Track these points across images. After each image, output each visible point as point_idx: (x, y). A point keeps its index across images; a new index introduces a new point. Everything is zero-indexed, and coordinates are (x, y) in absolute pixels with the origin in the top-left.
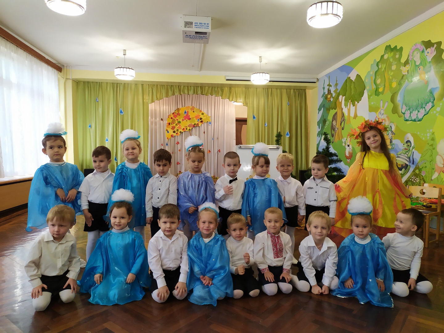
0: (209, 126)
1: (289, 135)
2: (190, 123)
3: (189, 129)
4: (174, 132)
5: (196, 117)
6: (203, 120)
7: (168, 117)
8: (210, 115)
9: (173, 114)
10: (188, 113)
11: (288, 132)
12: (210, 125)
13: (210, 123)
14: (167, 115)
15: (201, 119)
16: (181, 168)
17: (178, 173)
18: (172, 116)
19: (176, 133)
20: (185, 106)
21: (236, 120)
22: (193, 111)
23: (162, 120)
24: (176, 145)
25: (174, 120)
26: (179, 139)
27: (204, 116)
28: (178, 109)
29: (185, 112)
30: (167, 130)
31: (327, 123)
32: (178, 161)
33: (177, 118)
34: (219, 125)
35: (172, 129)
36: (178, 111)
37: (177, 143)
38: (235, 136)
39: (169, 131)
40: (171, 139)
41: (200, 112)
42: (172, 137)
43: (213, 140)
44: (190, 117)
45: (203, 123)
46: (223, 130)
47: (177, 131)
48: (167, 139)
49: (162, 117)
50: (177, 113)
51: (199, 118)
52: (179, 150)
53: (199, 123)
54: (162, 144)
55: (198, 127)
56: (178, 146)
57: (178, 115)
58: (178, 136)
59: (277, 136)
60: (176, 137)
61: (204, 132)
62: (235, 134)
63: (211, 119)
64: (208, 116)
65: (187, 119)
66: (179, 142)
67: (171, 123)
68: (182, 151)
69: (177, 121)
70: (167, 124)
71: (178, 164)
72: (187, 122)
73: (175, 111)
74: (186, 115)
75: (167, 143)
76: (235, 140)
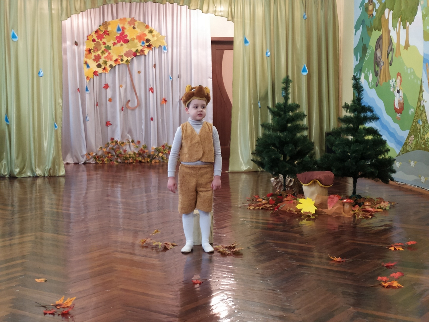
0: (163, 55)
1: (306, 71)
2: (128, 50)
3: (127, 61)
4: (99, 66)
5: (140, 38)
6: (151, 43)
7: (88, 39)
8: (163, 33)
9: (96, 32)
10: (123, 31)
11: (304, 68)
12: (165, 51)
13: (165, 49)
14: (86, 35)
15: (148, 41)
16: (113, 132)
17: (110, 142)
18: (95, 37)
19: (103, 67)
20: (117, 18)
21: (212, 41)
22: (132, 26)
23: (76, 44)
24: (103, 90)
25: (98, 44)
26: (108, 79)
27: (153, 36)
28: (105, 24)
29: (119, 29)
30: (86, 63)
31: (369, 52)
32: (109, 120)
33: (104, 40)
35: (94, 60)
36: (105, 28)
37: (104, 85)
38: (212, 72)
39: (90, 65)
40: (93, 79)
41: (146, 28)
42: (95, 76)
43: (171, 80)
44: (128, 38)
45: (152, 48)
46: (189, 61)
47: (105, 64)
48: (87, 80)
49: (76, 39)
50: (104, 30)
51: (145, 39)
52: (109, 100)
53: (145, 49)
54: (78, 88)
55: (143, 56)
56: (106, 92)
57: (106, 35)
58: (107, 73)
59: (284, 83)
60: (103, 75)
61: (153, 65)
62: (211, 68)
63: (166, 40)
64: (161, 35)
65: (122, 42)
66: (108, 84)
67: (93, 50)
68: (115, 102)
69: (104, 46)
70: (85, 52)
71: (109, 126)
72: (122, 47)
73: (99, 28)
74: (120, 34)
75: (87, 87)
76: (212, 80)
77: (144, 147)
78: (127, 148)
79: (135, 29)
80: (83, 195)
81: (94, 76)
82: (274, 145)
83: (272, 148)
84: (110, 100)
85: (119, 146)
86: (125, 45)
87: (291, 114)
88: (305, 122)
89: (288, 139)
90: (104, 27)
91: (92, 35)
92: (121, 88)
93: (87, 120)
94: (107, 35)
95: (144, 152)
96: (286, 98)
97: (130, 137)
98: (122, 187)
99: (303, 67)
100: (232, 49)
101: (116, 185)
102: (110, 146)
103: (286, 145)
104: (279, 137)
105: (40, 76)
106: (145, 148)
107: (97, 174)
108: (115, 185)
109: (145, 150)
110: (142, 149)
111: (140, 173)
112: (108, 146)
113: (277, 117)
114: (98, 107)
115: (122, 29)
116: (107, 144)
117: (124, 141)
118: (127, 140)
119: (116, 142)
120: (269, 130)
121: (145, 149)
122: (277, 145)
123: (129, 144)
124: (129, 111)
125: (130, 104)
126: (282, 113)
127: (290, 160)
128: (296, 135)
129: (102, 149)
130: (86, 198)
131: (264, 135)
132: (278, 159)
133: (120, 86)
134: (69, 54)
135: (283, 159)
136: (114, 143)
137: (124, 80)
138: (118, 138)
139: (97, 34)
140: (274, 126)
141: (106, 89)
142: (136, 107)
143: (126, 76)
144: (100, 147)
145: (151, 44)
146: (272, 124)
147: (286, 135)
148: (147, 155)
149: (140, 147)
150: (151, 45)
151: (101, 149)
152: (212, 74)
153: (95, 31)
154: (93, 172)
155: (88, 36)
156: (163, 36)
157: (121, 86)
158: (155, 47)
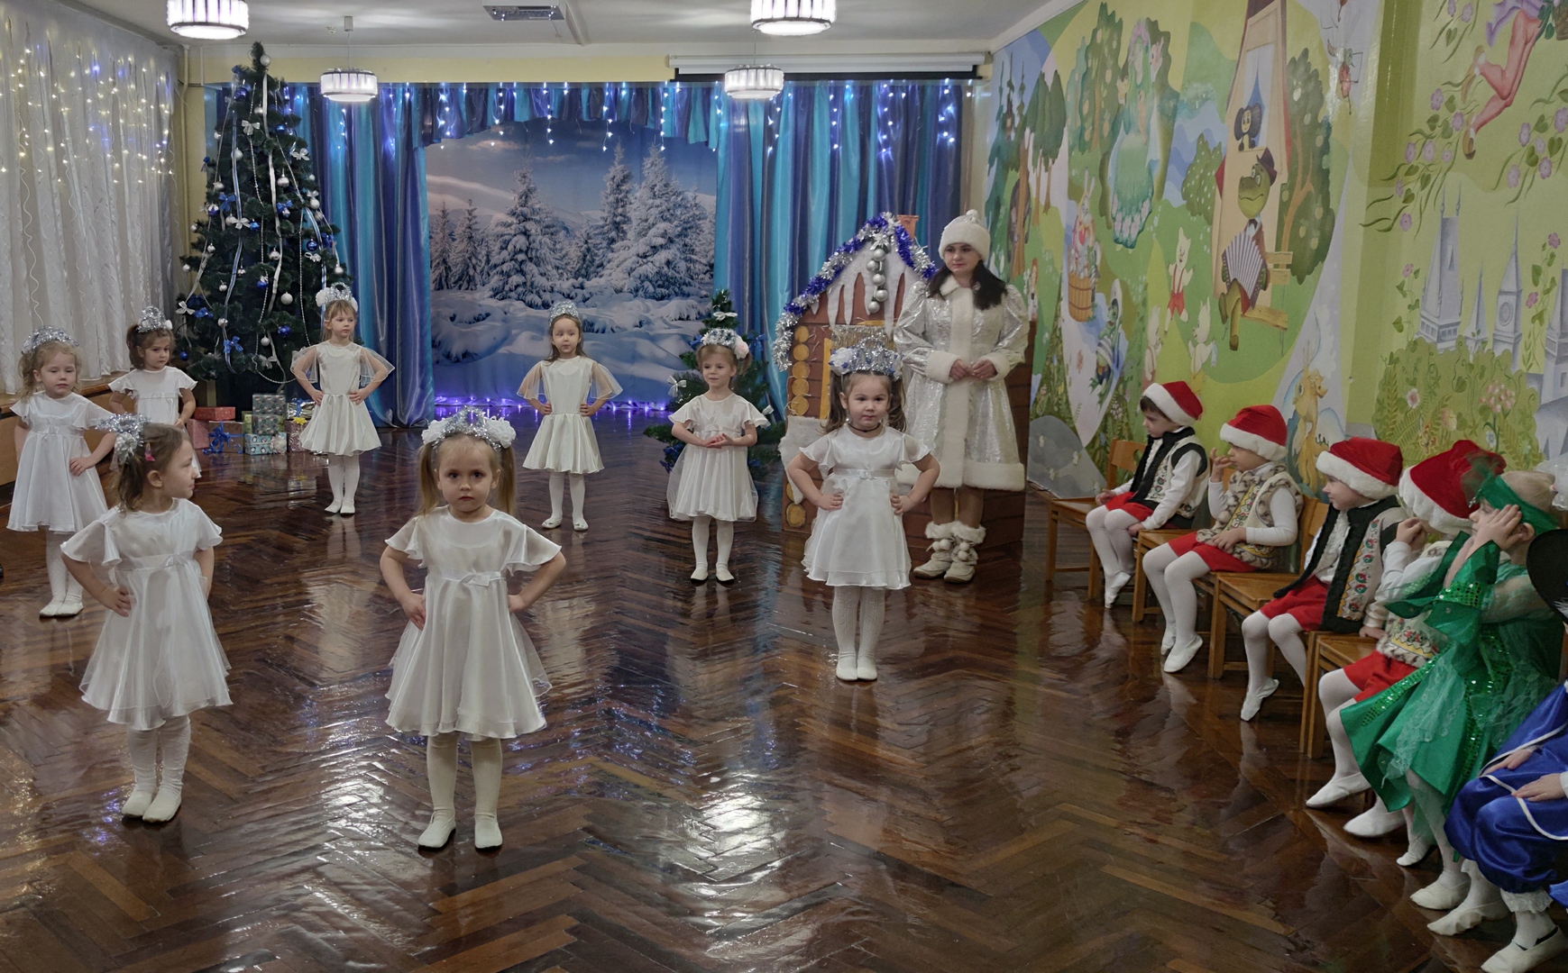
31: (1002, 210)
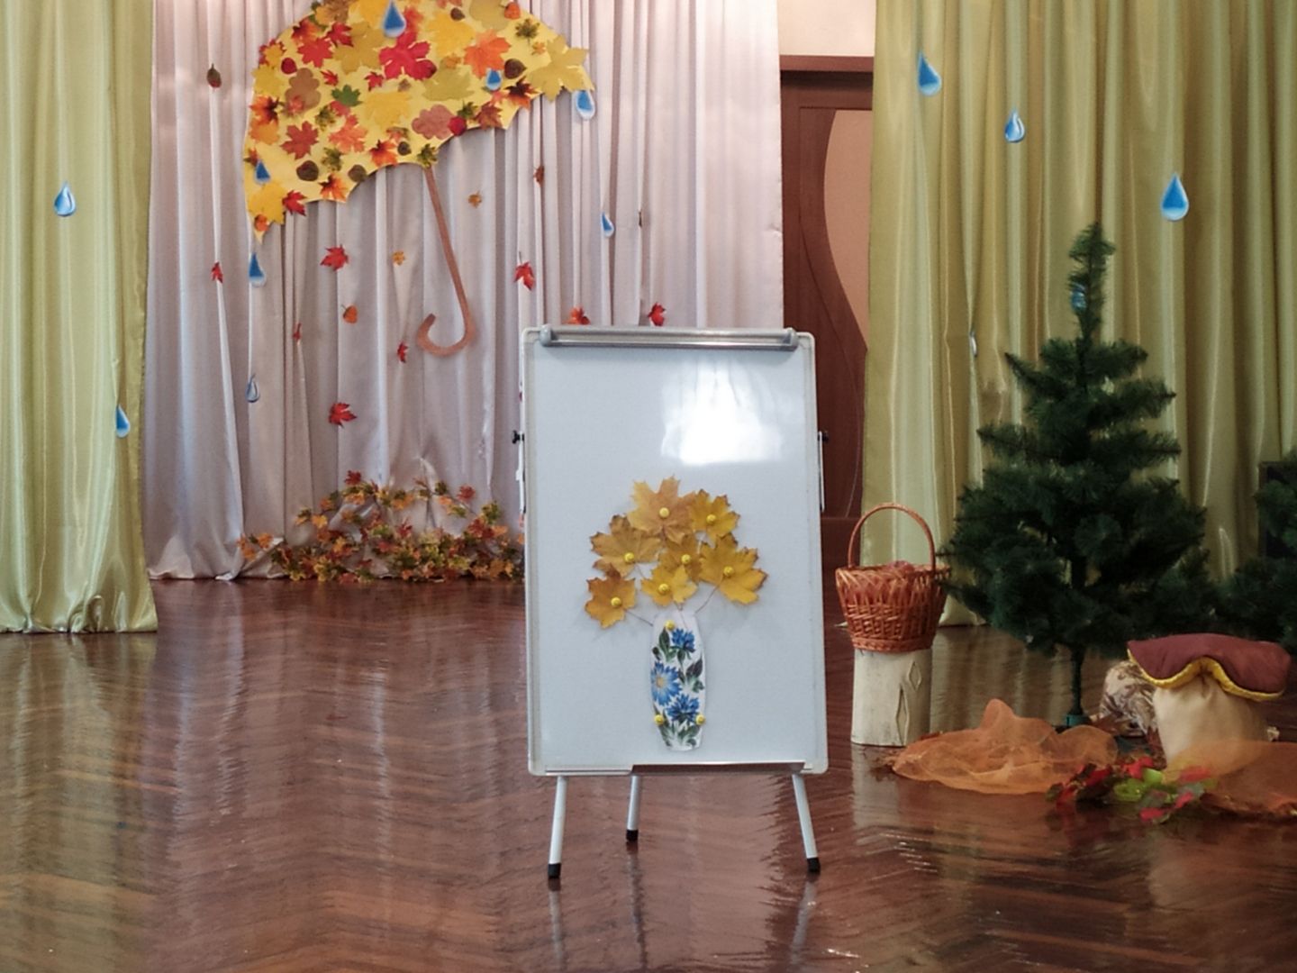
0: (576, 129)
1: (1181, 205)
2: (428, 105)
3: (426, 152)
4: (308, 172)
5: (481, 55)
6: (527, 77)
7: (263, 61)
8: (579, 39)
9: (300, 30)
10: (410, 25)
11: (1174, 190)
12: (587, 115)
13: (584, 102)
14: (255, 42)
15: (513, 68)
16: (361, 447)
17: (343, 487)
18: (292, 52)
19: (323, 178)
21: (782, 73)
22: (450, 7)
23: (214, 78)
24: (324, 272)
25: (306, 81)
26: (345, 226)
27: (537, 49)
29: (392, 21)
30: (253, 159)
32: (341, 399)
33: (330, 65)
34: (658, 115)
35: (288, 147)
36: (334, 14)
37: (327, 253)
38: (780, 201)
39: (269, 168)
40: (283, 227)
41: (506, 16)
42: (288, 214)
43: (609, 234)
44: (431, 56)
45: (532, 101)
46: (684, 156)
47: (331, 164)
48: (256, 232)
49: (212, 60)
50: (331, 23)
51: (502, 60)
52: (345, 315)
53: (501, 103)
54: (217, 265)
55: (493, 132)
56: (336, 279)
57: (338, 42)
58: (338, 200)
59: (1080, 254)
60: (323, 210)
61: (535, 171)
62: (780, 185)
63: (589, 68)
64: (570, 46)
65: (407, 73)
66: (344, 247)
67: (282, 104)
68: (371, 322)
69: (332, 88)
70: (250, 114)
71: (343, 422)
72: (404, 93)
73: (312, 13)
74: (399, 38)
75: (254, 258)
76: (780, 234)
77: (487, 515)
78: (416, 517)
79: (463, 20)
80: (227, 715)
81: (284, 213)
82: (1033, 518)
83: (1025, 533)
84: (350, 314)
85: (379, 508)
86: (417, 86)
87: (1109, 387)
88: (1170, 421)
89: (1094, 495)
90: (330, 9)
91: (281, 43)
92: (399, 264)
93: (251, 398)
94: (344, 44)
95: (489, 534)
96: (1090, 320)
97: (431, 469)
98: (390, 687)
99: (1166, 187)
100: (867, 106)
101: (366, 674)
102: (348, 506)
103: (1083, 521)
104: (1055, 487)
105: (63, 211)
106: (494, 517)
107: (285, 626)
108: (364, 673)
109: (493, 528)
110: (482, 522)
111: (471, 625)
112: (337, 509)
113: (1048, 401)
114: (299, 343)
115: (408, 21)
116: (330, 499)
117: (407, 489)
118: (420, 483)
119: (371, 491)
120: (1012, 454)
121: (494, 522)
122: (1048, 520)
123: (426, 499)
124: (430, 362)
125: (432, 334)
126: (1070, 383)
127: (1100, 582)
128: (1126, 476)
129: (308, 520)
130: (238, 724)
131: (989, 473)
132: (1050, 578)
133: (395, 258)
134: (182, 125)
135: (1073, 577)
136: (361, 494)
137: (412, 230)
138: (378, 474)
139: (301, 38)
140: (1033, 436)
141: (336, 268)
142: (459, 346)
143: (421, 216)
144: (302, 508)
145: (525, 82)
146: (1027, 431)
147: (1086, 478)
148: (500, 547)
149: (472, 512)
150: (528, 85)
151: (305, 518)
152: (780, 210)
153: (295, 28)
154: (273, 618)
155: (263, 48)
156: (577, 49)
157: (397, 259)
158: (541, 96)
